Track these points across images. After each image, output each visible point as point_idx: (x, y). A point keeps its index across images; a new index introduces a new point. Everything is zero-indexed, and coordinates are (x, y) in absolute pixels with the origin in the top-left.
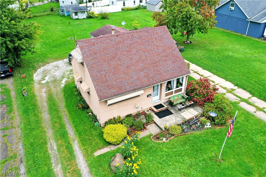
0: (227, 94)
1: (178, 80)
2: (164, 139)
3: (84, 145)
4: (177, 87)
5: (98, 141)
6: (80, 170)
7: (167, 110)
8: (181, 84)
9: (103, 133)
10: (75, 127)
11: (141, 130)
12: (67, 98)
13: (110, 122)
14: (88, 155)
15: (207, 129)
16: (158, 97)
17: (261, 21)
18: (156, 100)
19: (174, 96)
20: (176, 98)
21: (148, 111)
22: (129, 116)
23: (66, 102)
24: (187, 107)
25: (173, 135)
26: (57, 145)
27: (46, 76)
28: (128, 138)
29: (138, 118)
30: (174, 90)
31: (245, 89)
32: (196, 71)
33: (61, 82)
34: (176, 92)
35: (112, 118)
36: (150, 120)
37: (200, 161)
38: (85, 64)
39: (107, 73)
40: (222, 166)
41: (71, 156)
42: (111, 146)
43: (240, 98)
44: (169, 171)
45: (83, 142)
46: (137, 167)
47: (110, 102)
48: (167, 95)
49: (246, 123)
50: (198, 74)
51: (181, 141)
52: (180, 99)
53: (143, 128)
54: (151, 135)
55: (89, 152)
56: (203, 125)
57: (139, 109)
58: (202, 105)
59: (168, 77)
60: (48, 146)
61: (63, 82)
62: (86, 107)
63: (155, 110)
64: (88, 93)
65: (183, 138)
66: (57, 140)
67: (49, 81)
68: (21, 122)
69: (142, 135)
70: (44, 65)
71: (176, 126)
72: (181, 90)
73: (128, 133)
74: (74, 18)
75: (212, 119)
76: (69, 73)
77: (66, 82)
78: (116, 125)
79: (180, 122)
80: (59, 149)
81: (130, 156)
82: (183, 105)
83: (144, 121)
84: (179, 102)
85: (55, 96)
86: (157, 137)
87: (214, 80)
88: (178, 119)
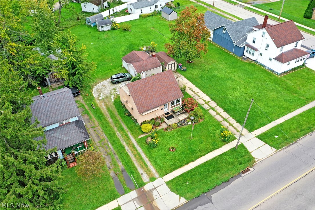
0: (205, 105)
1: (177, 100)
2: (169, 130)
3: (133, 134)
4: (177, 103)
5: (139, 132)
6: (133, 144)
7: (172, 115)
8: (179, 101)
9: (141, 128)
10: (127, 125)
11: (159, 126)
12: (118, 109)
13: (144, 123)
14: (135, 138)
15: (189, 125)
16: (167, 109)
17: (241, 46)
18: (166, 110)
19: (175, 108)
20: (176, 109)
21: (162, 116)
22: (152, 119)
23: (118, 111)
24: (181, 114)
25: (173, 128)
26: (121, 134)
27: (100, 94)
28: (153, 130)
29: (157, 120)
30: (175, 105)
31: (215, 101)
32: (191, 88)
33: (111, 98)
34: (176, 105)
35: (145, 121)
36: (163, 121)
37: (183, 139)
38: (131, 96)
39: (142, 100)
40: (192, 140)
41: (128, 139)
42: (145, 134)
43: (211, 107)
44: (170, 143)
45: (132, 132)
46: (157, 141)
47: (144, 114)
48: (171, 107)
49: (208, 121)
50: (192, 90)
51: (177, 131)
52: (178, 109)
53: (159, 125)
54: (163, 128)
55: (136, 137)
56: (187, 123)
57: (158, 116)
58: (189, 112)
59: (171, 100)
60: (117, 134)
61: (112, 98)
62: (130, 115)
63: (166, 116)
64: (132, 109)
65: (178, 129)
66: (120, 132)
67: (104, 97)
68: (99, 124)
69: (159, 128)
70: (96, 85)
71: (175, 124)
72: (179, 104)
73: (153, 128)
74: (101, 30)
75: (192, 120)
76: (113, 91)
77: (114, 98)
78: (147, 124)
79: (177, 122)
80: (122, 136)
81: (154, 138)
82: (179, 113)
83: (160, 122)
84: (177, 111)
85: (111, 108)
86: (166, 129)
87: (200, 95)
88: (176, 120)
